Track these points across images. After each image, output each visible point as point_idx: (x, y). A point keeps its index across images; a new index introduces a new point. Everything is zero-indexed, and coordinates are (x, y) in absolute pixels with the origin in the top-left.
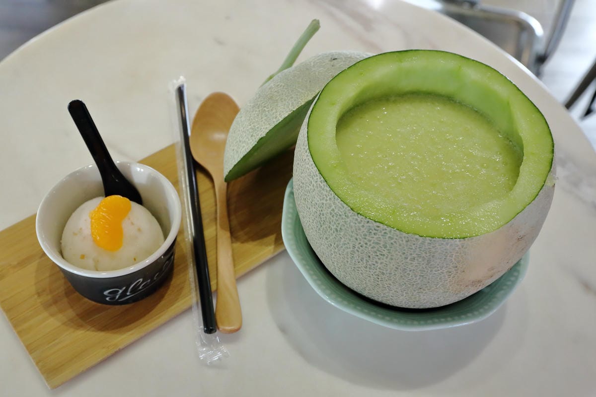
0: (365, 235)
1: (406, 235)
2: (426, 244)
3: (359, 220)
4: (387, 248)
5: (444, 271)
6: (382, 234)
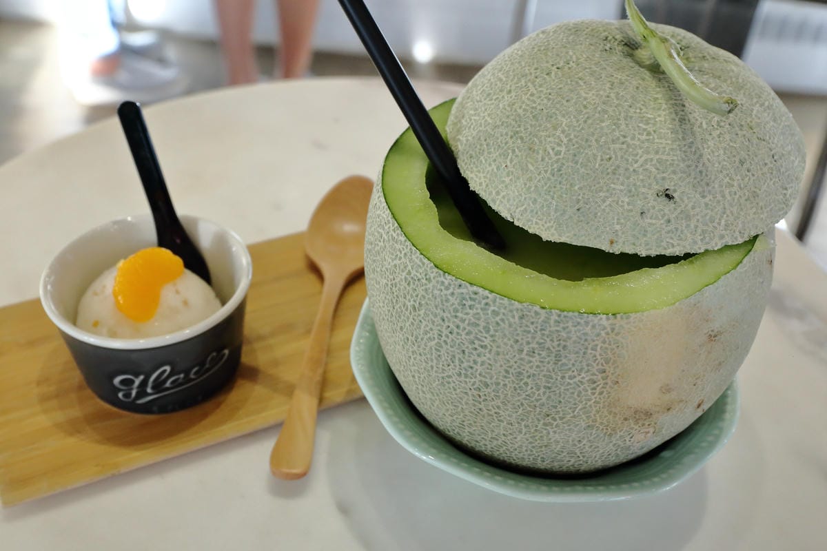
0: (456, 311)
1: (520, 306)
2: (552, 323)
3: (446, 283)
4: (491, 333)
5: (583, 378)
6: (482, 306)
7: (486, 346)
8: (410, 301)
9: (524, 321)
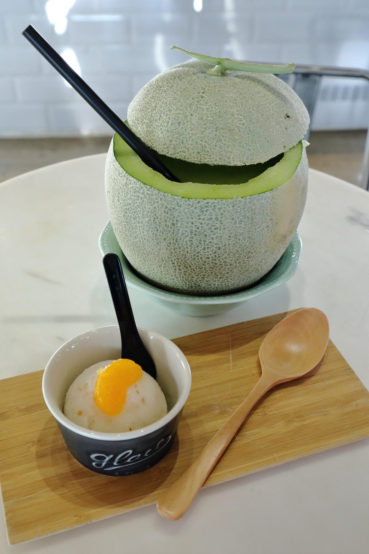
0: (199, 215)
1: (231, 201)
2: (248, 203)
3: (191, 203)
4: (219, 220)
5: (264, 226)
6: (213, 208)
7: (217, 228)
8: (169, 222)
9: (235, 207)
